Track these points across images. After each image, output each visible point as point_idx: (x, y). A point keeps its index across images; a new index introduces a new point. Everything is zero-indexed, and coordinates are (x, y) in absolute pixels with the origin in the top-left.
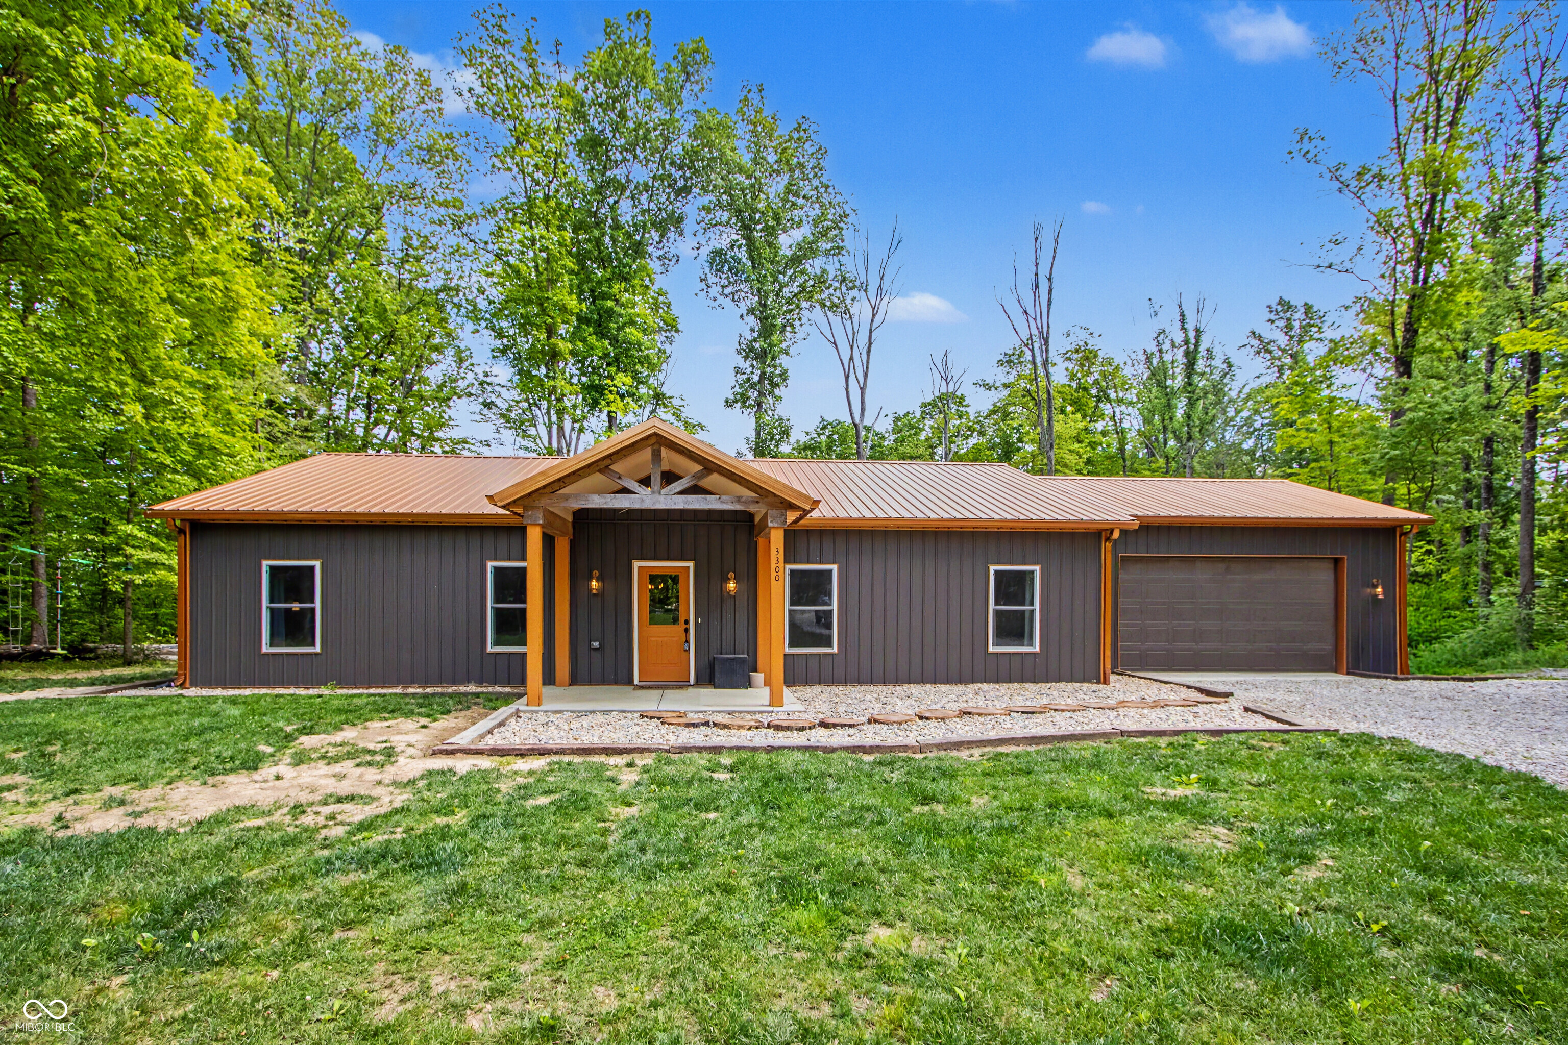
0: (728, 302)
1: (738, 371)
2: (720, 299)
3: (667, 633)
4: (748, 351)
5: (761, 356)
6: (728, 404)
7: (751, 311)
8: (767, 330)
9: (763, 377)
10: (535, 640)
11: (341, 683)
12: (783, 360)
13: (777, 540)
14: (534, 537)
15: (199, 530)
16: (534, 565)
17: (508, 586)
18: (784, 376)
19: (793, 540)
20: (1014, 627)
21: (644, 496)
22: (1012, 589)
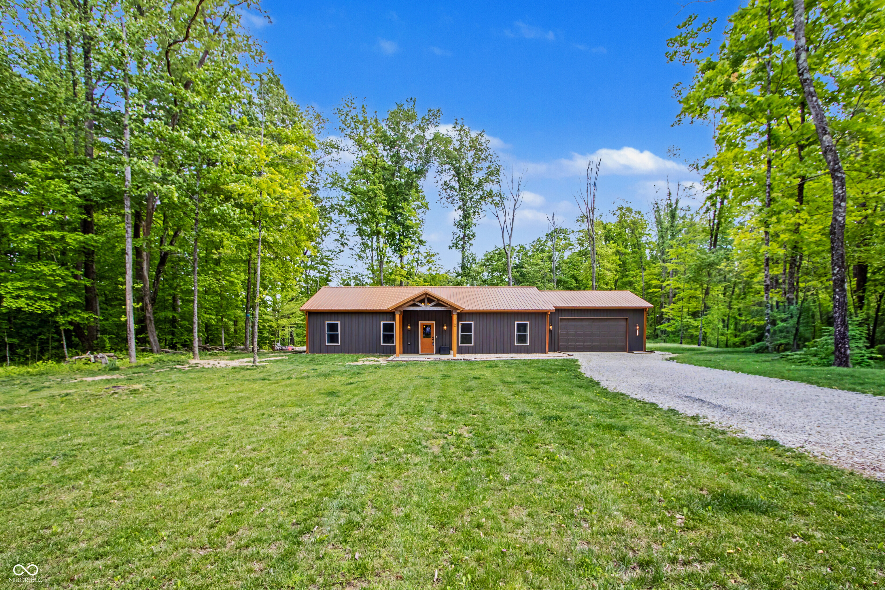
0: (450, 205)
1: (454, 233)
2: (446, 204)
3: (428, 340)
4: (458, 225)
5: (464, 227)
6: (450, 248)
7: (460, 208)
8: (466, 216)
9: (465, 235)
10: (397, 342)
11: (345, 353)
12: (473, 229)
13: (455, 317)
14: (397, 317)
15: (310, 314)
16: (397, 324)
17: (389, 328)
18: (474, 235)
19: (462, 315)
20: (522, 339)
21: (423, 307)
22: (522, 328)
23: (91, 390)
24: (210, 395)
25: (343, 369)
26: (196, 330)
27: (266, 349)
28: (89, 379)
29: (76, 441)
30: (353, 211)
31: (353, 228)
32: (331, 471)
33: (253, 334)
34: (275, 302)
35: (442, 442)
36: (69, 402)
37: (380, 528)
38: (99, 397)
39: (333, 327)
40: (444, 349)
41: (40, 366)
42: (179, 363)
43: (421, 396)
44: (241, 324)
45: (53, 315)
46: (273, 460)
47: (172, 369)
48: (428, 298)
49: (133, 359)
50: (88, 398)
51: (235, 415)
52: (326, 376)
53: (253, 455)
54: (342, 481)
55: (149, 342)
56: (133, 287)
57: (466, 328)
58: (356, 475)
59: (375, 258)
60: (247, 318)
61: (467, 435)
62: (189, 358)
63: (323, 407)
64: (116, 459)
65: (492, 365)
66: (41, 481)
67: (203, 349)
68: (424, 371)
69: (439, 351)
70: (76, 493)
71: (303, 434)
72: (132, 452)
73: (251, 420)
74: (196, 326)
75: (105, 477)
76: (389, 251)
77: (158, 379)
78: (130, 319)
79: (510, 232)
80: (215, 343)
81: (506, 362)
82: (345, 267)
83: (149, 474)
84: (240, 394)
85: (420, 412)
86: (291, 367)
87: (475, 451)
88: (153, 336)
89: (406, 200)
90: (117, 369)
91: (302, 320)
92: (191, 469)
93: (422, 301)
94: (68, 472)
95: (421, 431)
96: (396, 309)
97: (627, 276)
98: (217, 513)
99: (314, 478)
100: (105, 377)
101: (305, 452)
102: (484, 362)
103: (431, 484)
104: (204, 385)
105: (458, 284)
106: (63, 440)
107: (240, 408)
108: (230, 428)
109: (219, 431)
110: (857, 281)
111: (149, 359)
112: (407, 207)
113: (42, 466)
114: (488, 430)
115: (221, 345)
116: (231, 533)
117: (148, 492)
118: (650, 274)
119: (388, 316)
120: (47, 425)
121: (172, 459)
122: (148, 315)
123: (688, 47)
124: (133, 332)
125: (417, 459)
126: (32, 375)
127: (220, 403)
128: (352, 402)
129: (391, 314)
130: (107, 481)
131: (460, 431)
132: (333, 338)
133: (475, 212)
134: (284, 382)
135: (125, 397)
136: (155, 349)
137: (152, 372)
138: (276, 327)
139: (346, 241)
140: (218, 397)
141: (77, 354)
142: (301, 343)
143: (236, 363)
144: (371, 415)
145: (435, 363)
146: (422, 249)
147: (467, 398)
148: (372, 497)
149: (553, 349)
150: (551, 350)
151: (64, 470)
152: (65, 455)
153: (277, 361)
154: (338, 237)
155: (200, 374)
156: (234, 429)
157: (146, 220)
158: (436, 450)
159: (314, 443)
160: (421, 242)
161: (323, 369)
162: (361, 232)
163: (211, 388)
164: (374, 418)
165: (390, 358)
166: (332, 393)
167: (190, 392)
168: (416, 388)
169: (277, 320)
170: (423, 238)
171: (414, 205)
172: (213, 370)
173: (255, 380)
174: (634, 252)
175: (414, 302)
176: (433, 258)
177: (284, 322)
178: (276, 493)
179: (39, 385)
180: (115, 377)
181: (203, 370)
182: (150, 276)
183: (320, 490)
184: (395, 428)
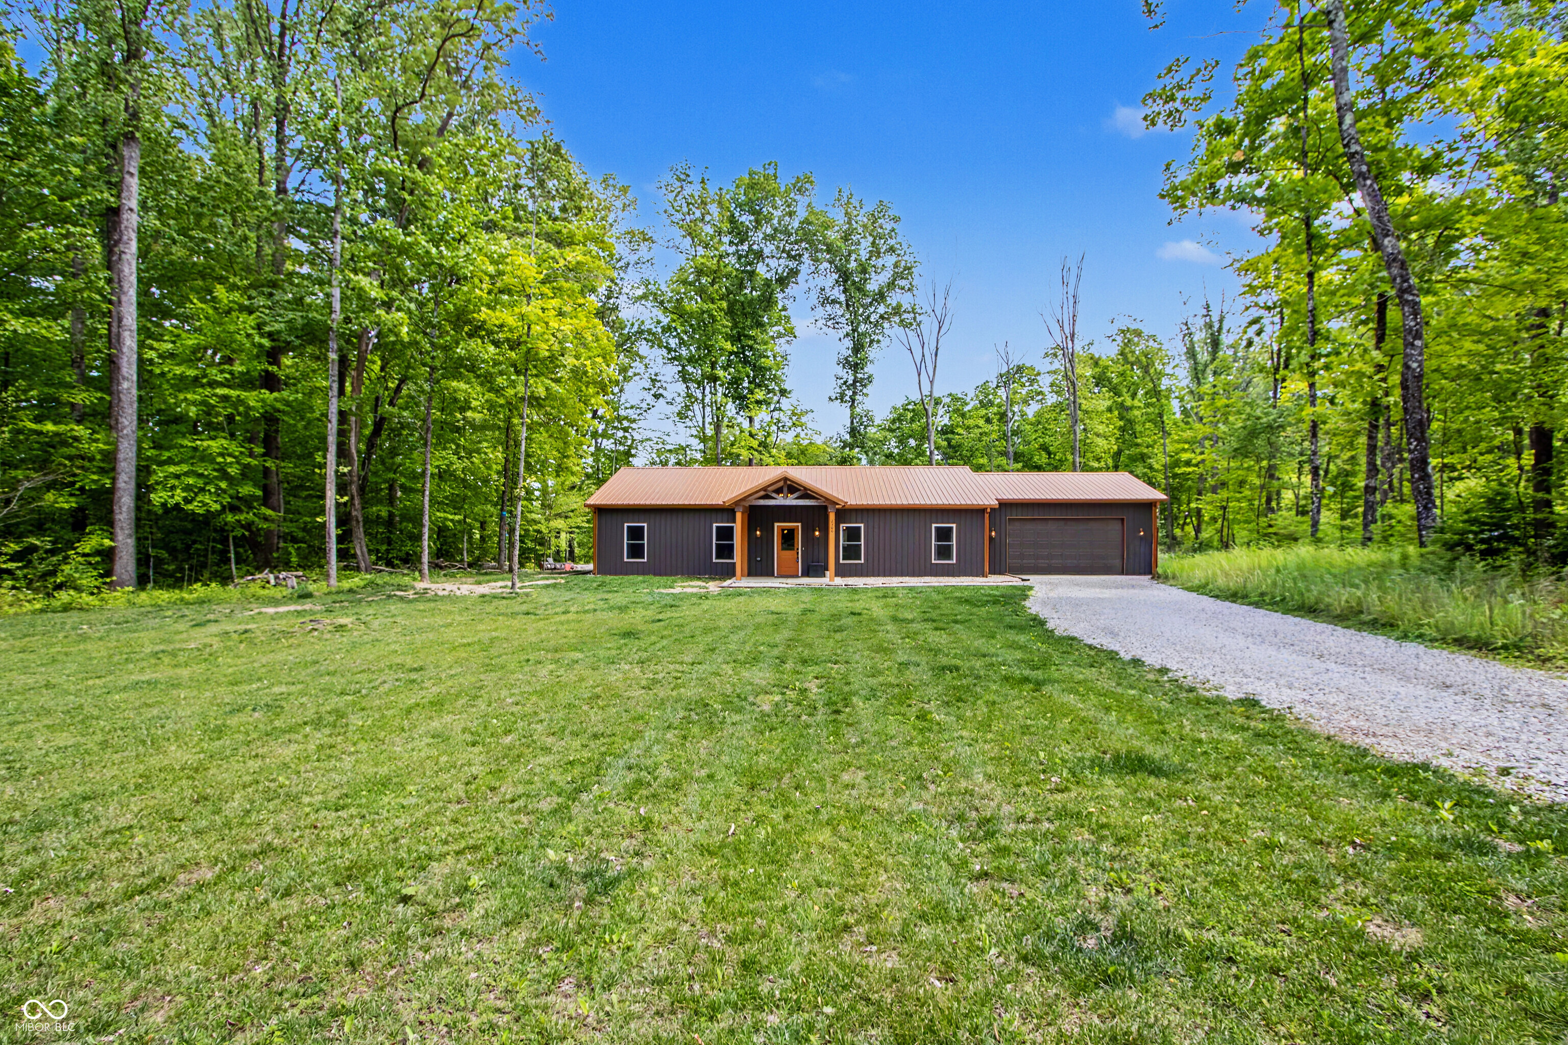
0: (830, 331)
1: (837, 378)
2: (825, 329)
3: (788, 554)
4: (844, 363)
5: (855, 366)
6: (831, 400)
7: (847, 335)
8: (858, 348)
9: (855, 381)
10: (739, 558)
11: (655, 574)
12: (869, 369)
13: (832, 517)
14: (739, 516)
15: (601, 511)
16: (738, 527)
17: (724, 534)
18: (870, 379)
19: (845, 513)
20: (944, 552)
21: (781, 500)
22: (944, 534)
23: (280, 625)
24: (451, 634)
25: (650, 599)
26: (426, 536)
27: (531, 567)
28: (271, 610)
29: (276, 690)
30: (673, 343)
31: (672, 370)
32: (618, 729)
33: (512, 545)
34: (544, 491)
35: (778, 698)
36: (252, 643)
37: (676, 787)
38: (291, 635)
39: (636, 533)
40: (814, 568)
41: (199, 590)
42: (400, 588)
43: (761, 639)
44: (493, 527)
45: (219, 513)
46: (543, 715)
47: (389, 597)
48: (789, 486)
49: (333, 581)
50: (276, 636)
51: (487, 661)
52: (622, 609)
53: (515, 709)
54: (632, 740)
55: (354, 556)
56: (337, 471)
57: (853, 534)
58: (650, 734)
59: (708, 420)
60: (502, 518)
61: (815, 690)
62: (414, 579)
63: (614, 652)
64: (337, 711)
65: (886, 594)
66: (247, 734)
67: (435, 566)
68: (774, 604)
69: (807, 573)
70: (294, 747)
71: (584, 685)
72: (354, 703)
73: (512, 666)
74: (426, 530)
75: (327, 731)
76: (731, 408)
77: (371, 611)
78: (331, 519)
79: (931, 374)
80: (453, 556)
81: (911, 589)
82: (658, 434)
83: (381, 728)
84: (494, 634)
85: (754, 659)
86: (568, 595)
87: (821, 710)
88: (360, 546)
89: (760, 325)
90: (308, 595)
91: (588, 522)
92: (435, 724)
93: (779, 491)
94: (277, 723)
95: (751, 684)
96: (738, 503)
97: (1137, 445)
98: (474, 770)
99: (595, 736)
100: (292, 608)
101: (585, 708)
102: (877, 589)
103: (750, 746)
104: (439, 620)
105: (844, 461)
106: (258, 689)
107: (493, 652)
108: (482, 677)
109: (468, 680)
110: (1536, 455)
111: (356, 581)
112: (761, 337)
113: (242, 718)
114: (848, 684)
115: (462, 561)
116: (493, 789)
117: (384, 747)
118: (1178, 442)
119: (725, 516)
120: (230, 670)
121: (409, 712)
122: (354, 513)
123: (1177, 104)
124: (334, 539)
125: (736, 718)
126: (188, 603)
127: (464, 645)
128: (658, 646)
129: (727, 511)
130: (330, 735)
131: (806, 685)
132: (636, 551)
133: (872, 342)
134: (557, 619)
135: (328, 636)
136: (363, 565)
137: (360, 601)
138: (545, 531)
139: (661, 391)
140: (463, 637)
141: (249, 573)
142: (587, 559)
143: (484, 589)
144: (682, 663)
145: (795, 591)
146: (785, 403)
147: (831, 643)
148: (668, 757)
149: (996, 570)
150: (993, 571)
151: (271, 721)
152: (267, 705)
153: (548, 586)
154: (648, 385)
155: (432, 605)
156: (489, 679)
157: (356, 369)
158: (767, 708)
159: (598, 697)
160: (783, 392)
161: (618, 599)
162: (685, 377)
163: (450, 625)
164: (685, 668)
165: (727, 583)
166: (628, 634)
167: (420, 630)
168: (758, 627)
169: (548, 520)
170: (787, 386)
171: (773, 331)
172: (451, 598)
173: (514, 615)
174: (1148, 405)
175: (766, 492)
176: (803, 419)
177: (559, 523)
178: (547, 750)
179: (201, 618)
180: (307, 607)
181: (436, 598)
182: (359, 452)
183: (603, 749)
184: (715, 680)
